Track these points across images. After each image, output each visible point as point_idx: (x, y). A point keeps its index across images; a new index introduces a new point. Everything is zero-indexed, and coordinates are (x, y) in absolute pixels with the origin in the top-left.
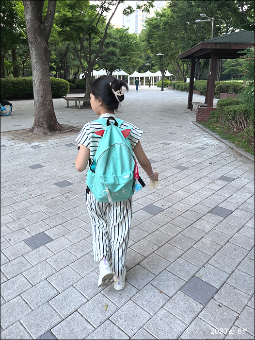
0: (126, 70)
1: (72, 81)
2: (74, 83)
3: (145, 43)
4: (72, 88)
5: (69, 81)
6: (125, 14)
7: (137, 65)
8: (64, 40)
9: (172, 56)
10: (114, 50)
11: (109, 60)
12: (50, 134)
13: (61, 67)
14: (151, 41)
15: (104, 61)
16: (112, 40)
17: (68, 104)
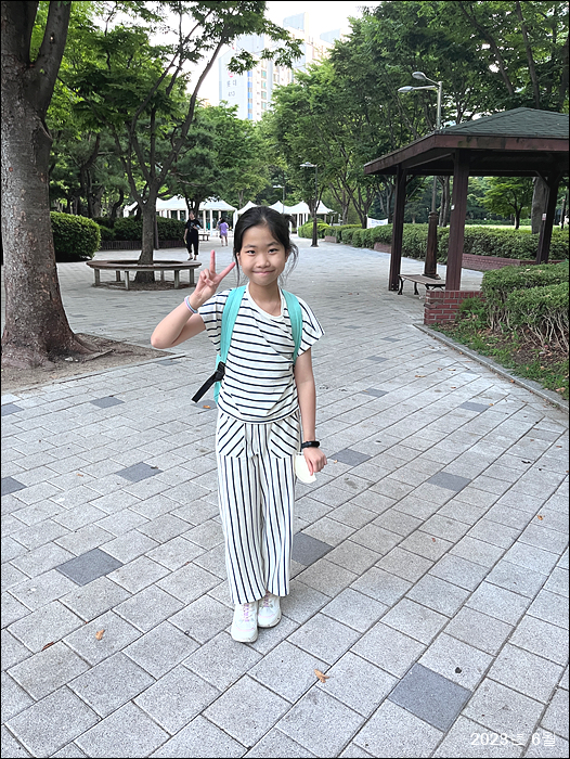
0: (230, 199)
1: (106, 222)
2: (111, 227)
3: (273, 141)
4: (106, 237)
5: (99, 221)
6: (235, 69)
7: (253, 190)
8: (89, 123)
9: (334, 171)
10: (205, 153)
11: (194, 176)
12: (49, 364)
13: (82, 188)
14: (287, 136)
15: (182, 178)
16: (202, 130)
17: (97, 277)
